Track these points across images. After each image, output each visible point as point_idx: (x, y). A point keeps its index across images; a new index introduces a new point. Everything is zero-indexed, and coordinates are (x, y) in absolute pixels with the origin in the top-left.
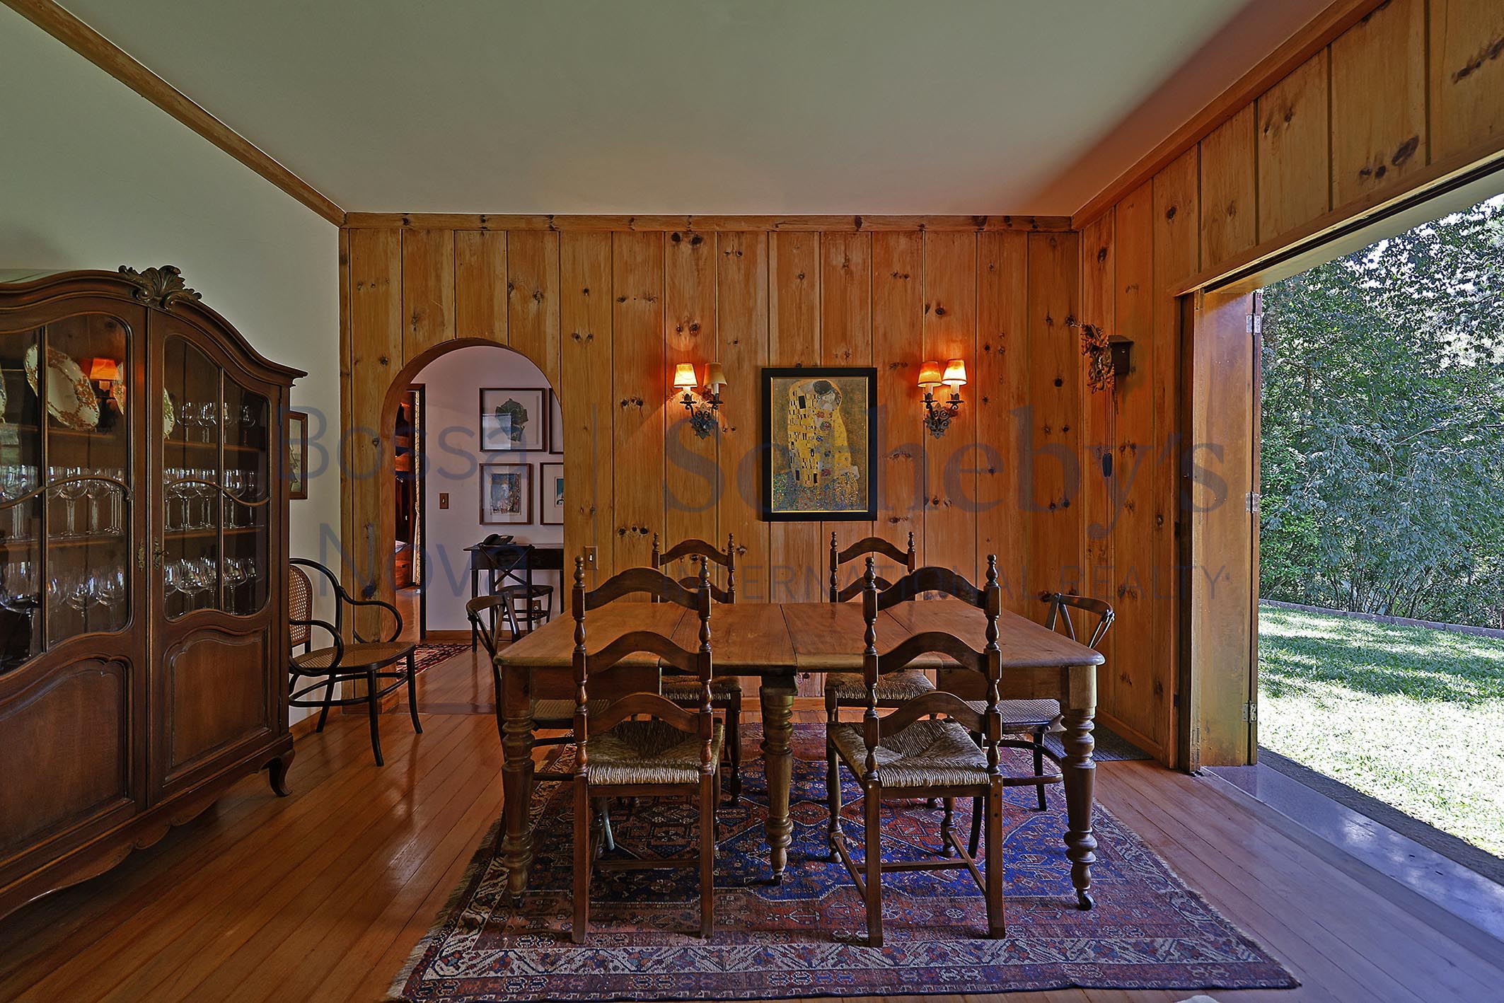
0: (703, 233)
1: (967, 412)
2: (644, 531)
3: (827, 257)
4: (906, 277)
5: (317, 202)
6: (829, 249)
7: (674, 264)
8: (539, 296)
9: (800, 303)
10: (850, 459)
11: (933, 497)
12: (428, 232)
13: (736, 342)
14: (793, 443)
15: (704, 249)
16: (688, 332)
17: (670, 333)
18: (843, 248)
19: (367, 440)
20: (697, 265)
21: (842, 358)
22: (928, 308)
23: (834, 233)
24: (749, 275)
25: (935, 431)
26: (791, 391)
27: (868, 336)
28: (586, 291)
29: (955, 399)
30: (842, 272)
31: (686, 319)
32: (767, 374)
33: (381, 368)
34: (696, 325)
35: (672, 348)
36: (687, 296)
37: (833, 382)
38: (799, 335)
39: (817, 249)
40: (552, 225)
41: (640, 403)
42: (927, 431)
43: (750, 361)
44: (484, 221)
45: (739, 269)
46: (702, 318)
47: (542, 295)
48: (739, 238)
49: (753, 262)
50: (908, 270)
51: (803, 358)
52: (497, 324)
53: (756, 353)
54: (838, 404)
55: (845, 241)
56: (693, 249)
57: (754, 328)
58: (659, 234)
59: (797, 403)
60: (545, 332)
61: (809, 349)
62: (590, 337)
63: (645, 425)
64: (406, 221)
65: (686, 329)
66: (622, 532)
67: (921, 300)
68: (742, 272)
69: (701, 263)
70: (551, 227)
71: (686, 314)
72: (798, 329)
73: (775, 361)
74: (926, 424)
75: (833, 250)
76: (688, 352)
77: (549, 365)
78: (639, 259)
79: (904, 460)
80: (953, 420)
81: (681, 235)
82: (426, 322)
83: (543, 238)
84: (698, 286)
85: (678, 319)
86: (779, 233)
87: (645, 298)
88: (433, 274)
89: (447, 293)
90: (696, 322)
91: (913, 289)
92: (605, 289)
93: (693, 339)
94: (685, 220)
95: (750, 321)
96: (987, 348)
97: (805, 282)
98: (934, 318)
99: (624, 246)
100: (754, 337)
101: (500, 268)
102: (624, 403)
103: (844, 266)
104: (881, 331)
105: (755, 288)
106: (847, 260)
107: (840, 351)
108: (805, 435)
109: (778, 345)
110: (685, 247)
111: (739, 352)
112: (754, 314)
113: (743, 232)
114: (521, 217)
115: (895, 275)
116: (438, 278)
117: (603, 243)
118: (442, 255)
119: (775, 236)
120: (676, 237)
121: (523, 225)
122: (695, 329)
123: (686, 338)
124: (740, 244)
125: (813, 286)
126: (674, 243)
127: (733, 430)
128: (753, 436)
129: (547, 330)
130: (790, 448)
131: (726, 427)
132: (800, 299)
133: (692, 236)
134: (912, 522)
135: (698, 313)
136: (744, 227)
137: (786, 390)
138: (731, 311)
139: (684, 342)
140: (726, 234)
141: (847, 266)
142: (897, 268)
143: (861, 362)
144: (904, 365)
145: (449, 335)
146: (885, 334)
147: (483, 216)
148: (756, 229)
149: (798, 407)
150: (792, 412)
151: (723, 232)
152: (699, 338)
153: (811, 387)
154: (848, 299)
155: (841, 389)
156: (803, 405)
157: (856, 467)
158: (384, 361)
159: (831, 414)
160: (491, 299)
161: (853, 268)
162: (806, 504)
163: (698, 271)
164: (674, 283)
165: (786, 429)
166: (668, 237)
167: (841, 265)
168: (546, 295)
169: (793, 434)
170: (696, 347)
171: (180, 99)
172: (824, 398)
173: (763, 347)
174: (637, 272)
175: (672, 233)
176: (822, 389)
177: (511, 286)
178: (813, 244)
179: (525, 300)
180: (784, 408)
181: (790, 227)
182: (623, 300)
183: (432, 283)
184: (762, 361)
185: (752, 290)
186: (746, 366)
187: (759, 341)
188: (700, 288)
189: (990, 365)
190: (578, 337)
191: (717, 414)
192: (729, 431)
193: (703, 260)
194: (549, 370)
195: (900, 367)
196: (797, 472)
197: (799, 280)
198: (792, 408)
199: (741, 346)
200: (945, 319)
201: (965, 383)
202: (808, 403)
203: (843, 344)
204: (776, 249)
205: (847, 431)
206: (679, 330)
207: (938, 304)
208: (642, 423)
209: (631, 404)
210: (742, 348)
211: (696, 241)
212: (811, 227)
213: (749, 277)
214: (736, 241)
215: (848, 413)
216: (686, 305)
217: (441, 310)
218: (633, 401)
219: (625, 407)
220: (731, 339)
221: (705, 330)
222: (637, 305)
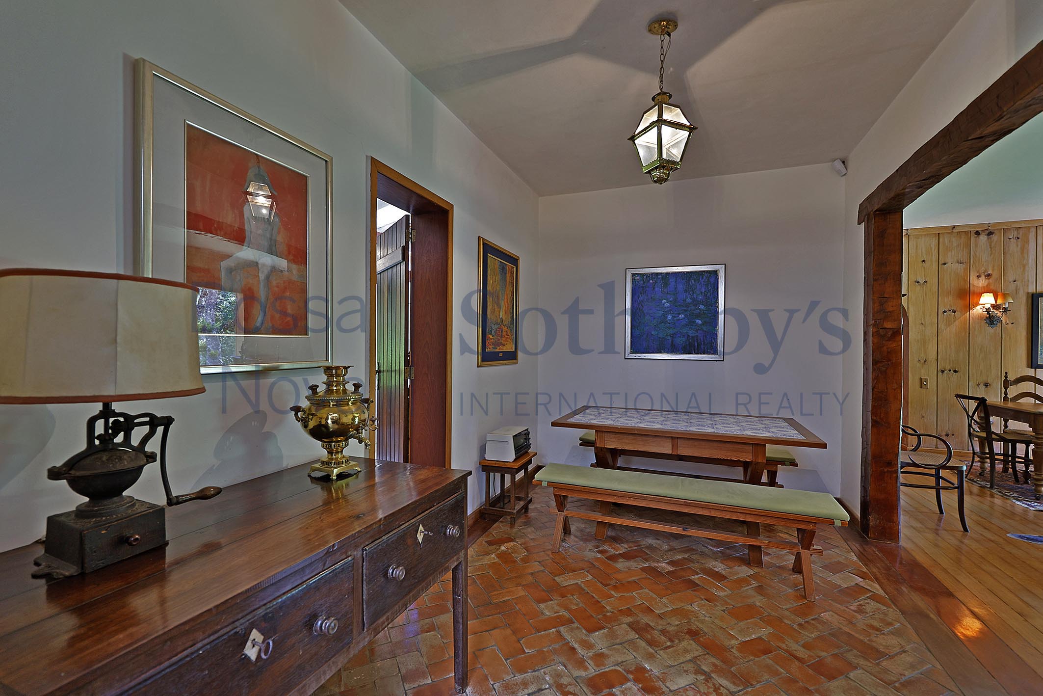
0: (995, 230)
2: (955, 371)
7: (976, 246)
13: (1015, 281)
15: (994, 238)
16: (984, 277)
17: (973, 279)
20: (990, 245)
24: (1024, 248)
28: (924, 261)
31: (983, 271)
32: (1036, 296)
34: (989, 274)
35: (974, 285)
36: (983, 260)
41: (954, 312)
43: (1023, 290)
45: (1017, 246)
46: (993, 270)
48: (1018, 230)
49: (1026, 242)
53: (1028, 286)
56: (988, 238)
57: (1026, 274)
58: (967, 233)
62: (926, 282)
63: (957, 322)
66: (943, 372)
68: (1019, 247)
69: (993, 245)
71: (983, 269)
73: (1040, 289)
76: (984, 287)
78: (955, 245)
81: (980, 232)
84: (990, 256)
85: (978, 272)
87: (958, 263)
90: (989, 272)
92: (934, 260)
93: (987, 281)
94: (986, 225)
95: (1024, 270)
99: (946, 240)
100: (1026, 278)
102: (945, 312)
105: (1028, 255)
110: (983, 237)
111: (1017, 286)
112: (1027, 267)
113: (1021, 228)
117: (934, 239)
119: (1041, 228)
120: (977, 233)
122: (988, 276)
123: (982, 281)
124: (1019, 234)
126: (976, 236)
127: (1012, 323)
128: (1026, 326)
131: (1007, 322)
133: (988, 232)
135: (990, 268)
136: (1023, 225)
138: (1011, 266)
139: (982, 282)
140: (1010, 229)
148: (1029, 226)
151: (1007, 230)
152: (990, 280)
163: (991, 248)
164: (976, 255)
166: (973, 233)
170: (989, 284)
173: (1032, 284)
174: (953, 251)
175: (975, 231)
182: (945, 264)
184: (1032, 290)
185: (1026, 256)
186: (1021, 292)
187: (1030, 280)
188: (992, 256)
190: (918, 282)
191: (1003, 316)
192: (1010, 324)
193: (994, 243)
199: (1018, 283)
204: (1041, 235)
206: (979, 277)
208: (956, 320)
209: (948, 312)
210: (1019, 285)
211: (990, 234)
213: (1024, 250)
214: (1016, 232)
216: (983, 265)
218: (950, 311)
219: (945, 314)
220: (1011, 279)
221: (994, 276)
222: (953, 266)
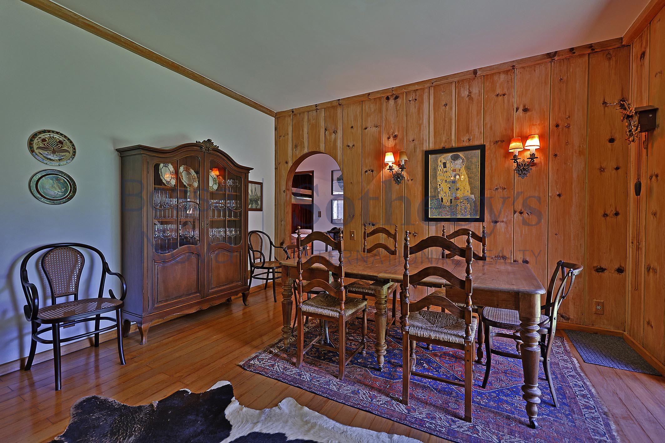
0: (399, 94)
1: (543, 163)
2: (373, 225)
3: (459, 93)
4: (504, 95)
5: (266, 111)
6: (460, 88)
7: (387, 110)
8: (335, 132)
9: (445, 118)
10: (470, 191)
11: (519, 210)
12: (300, 114)
13: (413, 140)
14: (440, 185)
15: (399, 101)
16: (392, 139)
17: (385, 140)
18: (468, 87)
19: (282, 192)
20: (396, 108)
21: (466, 141)
22: (517, 109)
23: (463, 81)
24: (420, 109)
25: (520, 174)
26: (439, 160)
27: (481, 129)
28: (352, 127)
29: (533, 156)
30: (467, 99)
31: (392, 133)
32: (427, 153)
33: (286, 165)
34: (396, 135)
35: (385, 146)
36: (392, 122)
37: (461, 154)
38: (444, 133)
39: (454, 91)
40: (340, 103)
41: (372, 171)
42: (516, 175)
43: (420, 148)
44: (316, 106)
45: (415, 107)
46: (398, 131)
47: (336, 131)
48: (415, 93)
49: (422, 102)
50: (505, 91)
51: (446, 144)
52: (321, 145)
53: (423, 144)
54: (463, 165)
55: (469, 83)
56: (395, 102)
57: (422, 133)
58: (380, 98)
59: (442, 166)
60: (337, 146)
61: (449, 139)
62: (353, 145)
63: (374, 180)
64: (293, 112)
65: (392, 138)
66: (365, 225)
67: (513, 106)
68: (417, 108)
69: (398, 107)
70: (339, 104)
71: (392, 131)
72: (444, 131)
73: (432, 147)
74: (515, 171)
75: (462, 89)
76: (392, 147)
77: (339, 158)
78: (372, 110)
79: (502, 191)
80: (534, 168)
81: (390, 97)
82: (299, 147)
83: (337, 109)
85: (388, 134)
86: (434, 87)
87: (375, 127)
88: (301, 130)
89: (306, 135)
90: (396, 134)
91: (509, 101)
92: (359, 125)
93: (394, 142)
94: (390, 90)
95: (420, 130)
96: (557, 126)
97: (447, 107)
98: (521, 114)
99: (367, 106)
100: (422, 137)
101: (322, 124)
102: (366, 172)
103: (468, 96)
104: (489, 125)
105: (423, 115)
106: (470, 92)
107: (466, 138)
108: (446, 181)
109: (433, 139)
110: (392, 102)
111: (415, 145)
112: (422, 126)
113: (417, 90)
114: (329, 102)
115: (497, 95)
116: (303, 131)
117: (359, 107)
118: (304, 121)
119: (433, 89)
120: (388, 98)
121: (329, 105)
122: (395, 137)
123: (391, 141)
124: (416, 95)
125: (451, 108)
126: (387, 101)
127: (412, 180)
128: (421, 182)
129: (338, 145)
130: (438, 187)
131: (409, 179)
132: (445, 116)
133: (395, 96)
134: (506, 223)
135: (397, 130)
136: (417, 87)
137: (437, 160)
138: (411, 127)
139: (391, 143)
140: (409, 92)
141: (470, 96)
142: (499, 91)
143: (477, 143)
144: (502, 141)
145: (306, 151)
146: (491, 127)
147: (316, 104)
148: (423, 87)
149: (443, 168)
150: (439, 170)
151: (408, 92)
152: (396, 141)
153: (449, 157)
154: (470, 112)
155: (465, 157)
156: (445, 167)
157: (473, 196)
158: (287, 163)
159: (460, 170)
160: (319, 136)
161: (473, 96)
162: (446, 214)
163: (397, 111)
164: (386, 118)
165: (437, 178)
166: (384, 98)
167: (467, 96)
168: (338, 131)
169: (440, 180)
170: (396, 145)
171: (222, 87)
172: (456, 162)
173: (426, 141)
174: (371, 116)
175: (386, 97)
176: (455, 158)
177: (326, 130)
178: (452, 88)
179: (330, 134)
180: (435, 169)
181: (439, 82)
182: (366, 128)
183: (301, 132)
184: (426, 147)
185: (421, 116)
186: (418, 150)
187: (424, 138)
188: (398, 119)
189: (559, 136)
190: (349, 146)
191: (404, 173)
192: (410, 180)
193: (399, 105)
194: (338, 161)
195: (500, 142)
196: (442, 198)
197: (444, 107)
198: (439, 168)
199: (416, 142)
200: (529, 113)
201: (539, 147)
202: (448, 165)
203: (467, 135)
204: (433, 95)
205: (468, 177)
206: (389, 138)
207: (524, 106)
208: (373, 180)
209: (369, 171)
210: (416, 143)
211: (396, 98)
212: (450, 80)
213: (420, 110)
214: (414, 94)
215: (469, 169)
216: (392, 127)
217: (304, 142)
218: (370, 170)
219: (366, 173)
220: (411, 139)
221: (400, 136)
222: (372, 130)
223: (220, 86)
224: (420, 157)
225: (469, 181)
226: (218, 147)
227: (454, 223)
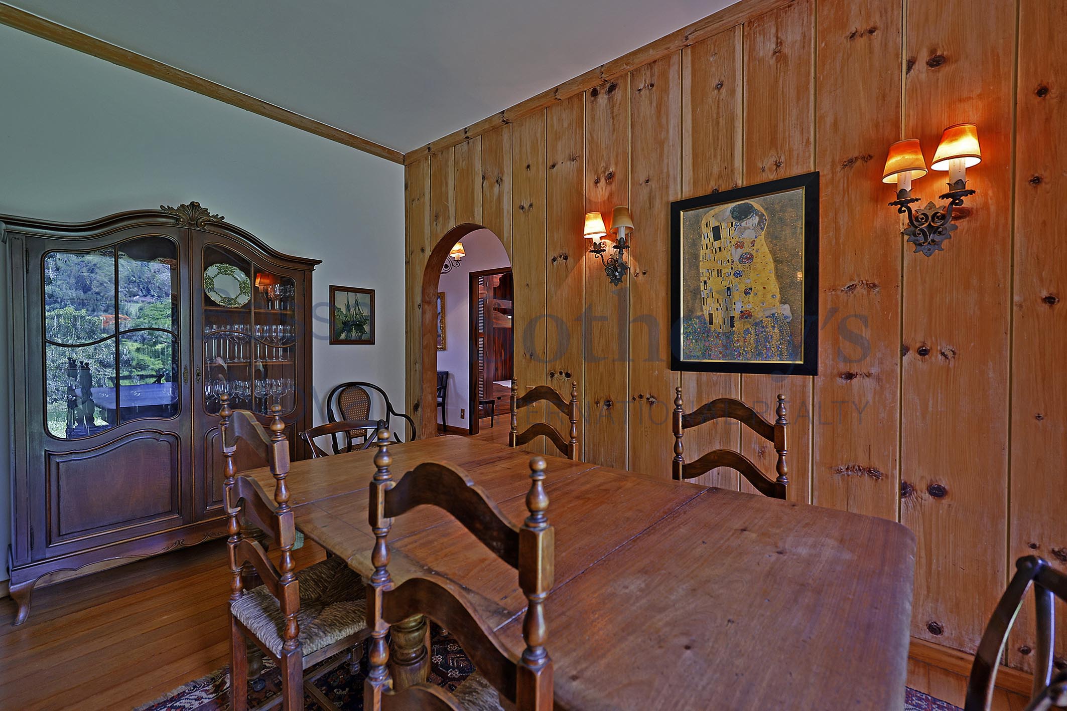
0: (618, 78)
1: (993, 208)
2: (568, 375)
3: (752, 50)
4: (871, 31)
5: (379, 151)
6: (755, 38)
7: (593, 119)
8: (499, 181)
9: (718, 118)
10: (778, 296)
11: (918, 345)
12: (442, 153)
13: (647, 181)
14: (705, 282)
15: (618, 94)
16: (604, 182)
17: (589, 187)
18: (773, 30)
19: (416, 306)
20: (613, 113)
21: (770, 170)
22: (911, 64)
23: (760, 17)
24: (660, 105)
25: (920, 245)
26: (704, 222)
27: (809, 132)
28: (528, 167)
29: (957, 191)
30: (772, 62)
31: (603, 169)
32: (677, 207)
33: (421, 253)
34: (611, 173)
35: (590, 201)
36: (603, 146)
37: (755, 203)
38: (715, 156)
39: (738, 47)
40: (505, 120)
41: (566, 258)
42: (910, 248)
43: (662, 198)
44: (466, 132)
45: (651, 103)
46: (616, 164)
47: (501, 179)
48: (651, 69)
49: (665, 90)
50: (876, 20)
51: (720, 182)
52: (476, 209)
53: (667, 187)
54: (762, 229)
55: (776, 22)
56: (609, 99)
57: (665, 161)
58: (579, 96)
59: (711, 235)
60: (503, 209)
61: (729, 169)
62: (531, 205)
63: (569, 277)
64: (429, 148)
65: (603, 180)
66: (552, 375)
67: (898, 56)
68: (654, 104)
69: (616, 109)
70: (503, 121)
71: (603, 164)
72: (715, 150)
73: (687, 192)
74: (906, 237)
75: (760, 39)
76: (600, 201)
77: (506, 235)
78: (565, 125)
79: (865, 292)
80: (962, 224)
81: (598, 88)
82: (441, 219)
83: (502, 131)
84: (613, 134)
85: (596, 172)
86: (693, 47)
87: (570, 160)
88: (444, 181)
89: (451, 193)
90: (611, 170)
91: (885, 45)
92: (541, 160)
93: (609, 188)
94: (598, 71)
95: (661, 155)
96: (1042, 91)
97: (724, 91)
98: (923, 76)
99: (555, 118)
100: (665, 171)
101: (478, 167)
102: (554, 260)
103: (775, 53)
104: (829, 120)
105: (667, 116)
106: (779, 43)
107: (769, 162)
108: (719, 272)
109: (691, 171)
110: (603, 99)
111: (651, 190)
112: (667, 145)
113: (655, 62)
114: (486, 120)
115: (853, 36)
116: (447, 186)
117: (540, 120)
118: (448, 166)
119: (689, 51)
120: (595, 93)
121: (487, 126)
122: (610, 177)
123: (602, 189)
124: (652, 75)
125: (733, 92)
126: (593, 98)
127: (644, 273)
128: (664, 278)
129: (504, 207)
130: (702, 288)
131: (638, 271)
132: (718, 113)
133: (608, 85)
134: (878, 379)
135: (613, 161)
136: (653, 54)
137: (698, 221)
138: (643, 150)
139: (601, 192)
140: (638, 70)
141: (780, 52)
142: (856, 25)
143: (797, 170)
144: (867, 158)
145: (452, 225)
146: (835, 124)
147: (466, 128)
148: (666, 52)
149: (712, 240)
150: (705, 247)
151: (636, 70)
152: (613, 186)
153: (728, 213)
154: (780, 92)
155: (766, 209)
156: (717, 237)
157: (787, 306)
158: (423, 250)
159: (753, 243)
160: (473, 192)
161: (786, 50)
162: (721, 353)
163: (613, 119)
164: (592, 138)
165: (698, 267)
166: (589, 94)
167: (771, 53)
168: (503, 179)
169: (705, 271)
170: (611, 194)
172: (743, 224)
173: (675, 179)
174: (564, 138)
175: (591, 90)
176: (742, 214)
177: (483, 178)
178: (734, 42)
179: (491, 186)
180: (694, 244)
181: (701, 32)
182: (553, 166)
183: (444, 189)
184: (676, 194)
185: (664, 121)
186: (658, 204)
187: (671, 173)
188: (615, 134)
189: (1048, 120)
190: (523, 208)
191: (627, 257)
192: (641, 275)
193: (618, 104)
194: (505, 239)
195: (859, 163)
196: (711, 315)
197: (716, 92)
198: (704, 242)
199: (653, 184)
200: (946, 70)
201: (977, 161)
202: (724, 233)
203: (773, 152)
204: (690, 65)
205: (775, 260)
206: (597, 182)
207: (933, 51)
208: (567, 276)
209: (559, 260)
210: (653, 186)
211: (612, 88)
212: (728, 20)
213: (661, 109)
214: (648, 73)
215: (776, 238)
216: (603, 155)
217: (448, 207)
218: (561, 256)
219: (555, 263)
220: (642, 179)
221: (619, 176)
222: (565, 168)
223: (260, 103)
224: (662, 216)
225: (776, 269)
226: (223, 218)
227: (741, 376)
